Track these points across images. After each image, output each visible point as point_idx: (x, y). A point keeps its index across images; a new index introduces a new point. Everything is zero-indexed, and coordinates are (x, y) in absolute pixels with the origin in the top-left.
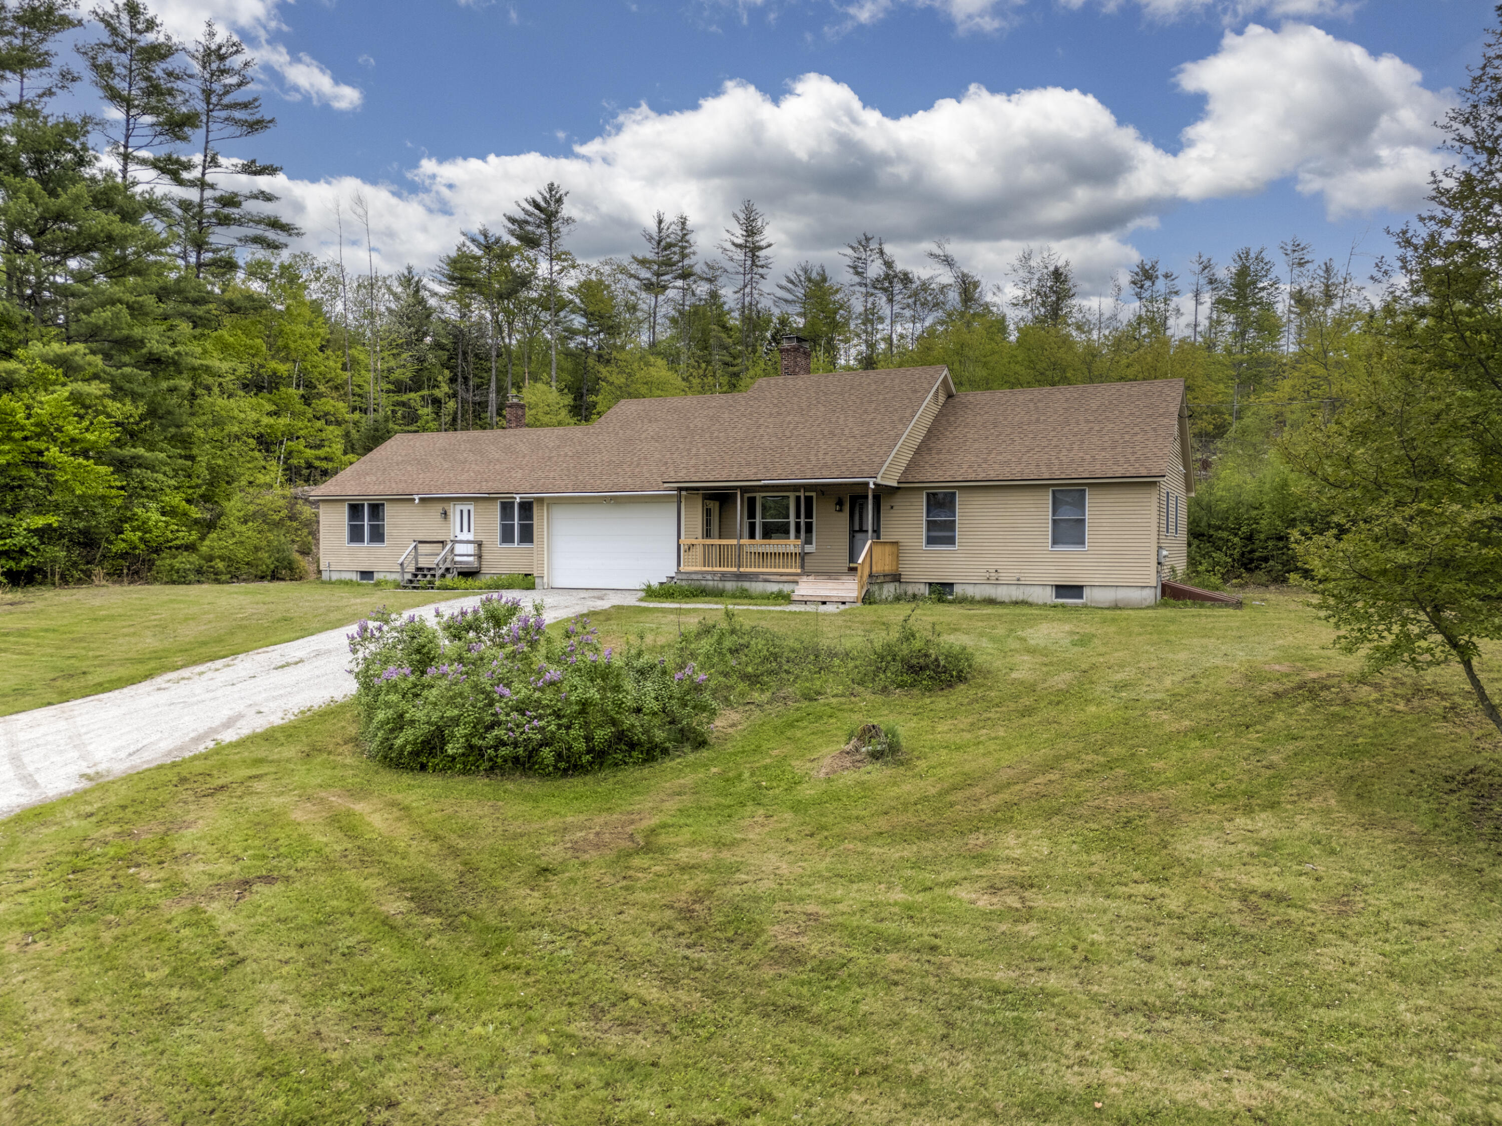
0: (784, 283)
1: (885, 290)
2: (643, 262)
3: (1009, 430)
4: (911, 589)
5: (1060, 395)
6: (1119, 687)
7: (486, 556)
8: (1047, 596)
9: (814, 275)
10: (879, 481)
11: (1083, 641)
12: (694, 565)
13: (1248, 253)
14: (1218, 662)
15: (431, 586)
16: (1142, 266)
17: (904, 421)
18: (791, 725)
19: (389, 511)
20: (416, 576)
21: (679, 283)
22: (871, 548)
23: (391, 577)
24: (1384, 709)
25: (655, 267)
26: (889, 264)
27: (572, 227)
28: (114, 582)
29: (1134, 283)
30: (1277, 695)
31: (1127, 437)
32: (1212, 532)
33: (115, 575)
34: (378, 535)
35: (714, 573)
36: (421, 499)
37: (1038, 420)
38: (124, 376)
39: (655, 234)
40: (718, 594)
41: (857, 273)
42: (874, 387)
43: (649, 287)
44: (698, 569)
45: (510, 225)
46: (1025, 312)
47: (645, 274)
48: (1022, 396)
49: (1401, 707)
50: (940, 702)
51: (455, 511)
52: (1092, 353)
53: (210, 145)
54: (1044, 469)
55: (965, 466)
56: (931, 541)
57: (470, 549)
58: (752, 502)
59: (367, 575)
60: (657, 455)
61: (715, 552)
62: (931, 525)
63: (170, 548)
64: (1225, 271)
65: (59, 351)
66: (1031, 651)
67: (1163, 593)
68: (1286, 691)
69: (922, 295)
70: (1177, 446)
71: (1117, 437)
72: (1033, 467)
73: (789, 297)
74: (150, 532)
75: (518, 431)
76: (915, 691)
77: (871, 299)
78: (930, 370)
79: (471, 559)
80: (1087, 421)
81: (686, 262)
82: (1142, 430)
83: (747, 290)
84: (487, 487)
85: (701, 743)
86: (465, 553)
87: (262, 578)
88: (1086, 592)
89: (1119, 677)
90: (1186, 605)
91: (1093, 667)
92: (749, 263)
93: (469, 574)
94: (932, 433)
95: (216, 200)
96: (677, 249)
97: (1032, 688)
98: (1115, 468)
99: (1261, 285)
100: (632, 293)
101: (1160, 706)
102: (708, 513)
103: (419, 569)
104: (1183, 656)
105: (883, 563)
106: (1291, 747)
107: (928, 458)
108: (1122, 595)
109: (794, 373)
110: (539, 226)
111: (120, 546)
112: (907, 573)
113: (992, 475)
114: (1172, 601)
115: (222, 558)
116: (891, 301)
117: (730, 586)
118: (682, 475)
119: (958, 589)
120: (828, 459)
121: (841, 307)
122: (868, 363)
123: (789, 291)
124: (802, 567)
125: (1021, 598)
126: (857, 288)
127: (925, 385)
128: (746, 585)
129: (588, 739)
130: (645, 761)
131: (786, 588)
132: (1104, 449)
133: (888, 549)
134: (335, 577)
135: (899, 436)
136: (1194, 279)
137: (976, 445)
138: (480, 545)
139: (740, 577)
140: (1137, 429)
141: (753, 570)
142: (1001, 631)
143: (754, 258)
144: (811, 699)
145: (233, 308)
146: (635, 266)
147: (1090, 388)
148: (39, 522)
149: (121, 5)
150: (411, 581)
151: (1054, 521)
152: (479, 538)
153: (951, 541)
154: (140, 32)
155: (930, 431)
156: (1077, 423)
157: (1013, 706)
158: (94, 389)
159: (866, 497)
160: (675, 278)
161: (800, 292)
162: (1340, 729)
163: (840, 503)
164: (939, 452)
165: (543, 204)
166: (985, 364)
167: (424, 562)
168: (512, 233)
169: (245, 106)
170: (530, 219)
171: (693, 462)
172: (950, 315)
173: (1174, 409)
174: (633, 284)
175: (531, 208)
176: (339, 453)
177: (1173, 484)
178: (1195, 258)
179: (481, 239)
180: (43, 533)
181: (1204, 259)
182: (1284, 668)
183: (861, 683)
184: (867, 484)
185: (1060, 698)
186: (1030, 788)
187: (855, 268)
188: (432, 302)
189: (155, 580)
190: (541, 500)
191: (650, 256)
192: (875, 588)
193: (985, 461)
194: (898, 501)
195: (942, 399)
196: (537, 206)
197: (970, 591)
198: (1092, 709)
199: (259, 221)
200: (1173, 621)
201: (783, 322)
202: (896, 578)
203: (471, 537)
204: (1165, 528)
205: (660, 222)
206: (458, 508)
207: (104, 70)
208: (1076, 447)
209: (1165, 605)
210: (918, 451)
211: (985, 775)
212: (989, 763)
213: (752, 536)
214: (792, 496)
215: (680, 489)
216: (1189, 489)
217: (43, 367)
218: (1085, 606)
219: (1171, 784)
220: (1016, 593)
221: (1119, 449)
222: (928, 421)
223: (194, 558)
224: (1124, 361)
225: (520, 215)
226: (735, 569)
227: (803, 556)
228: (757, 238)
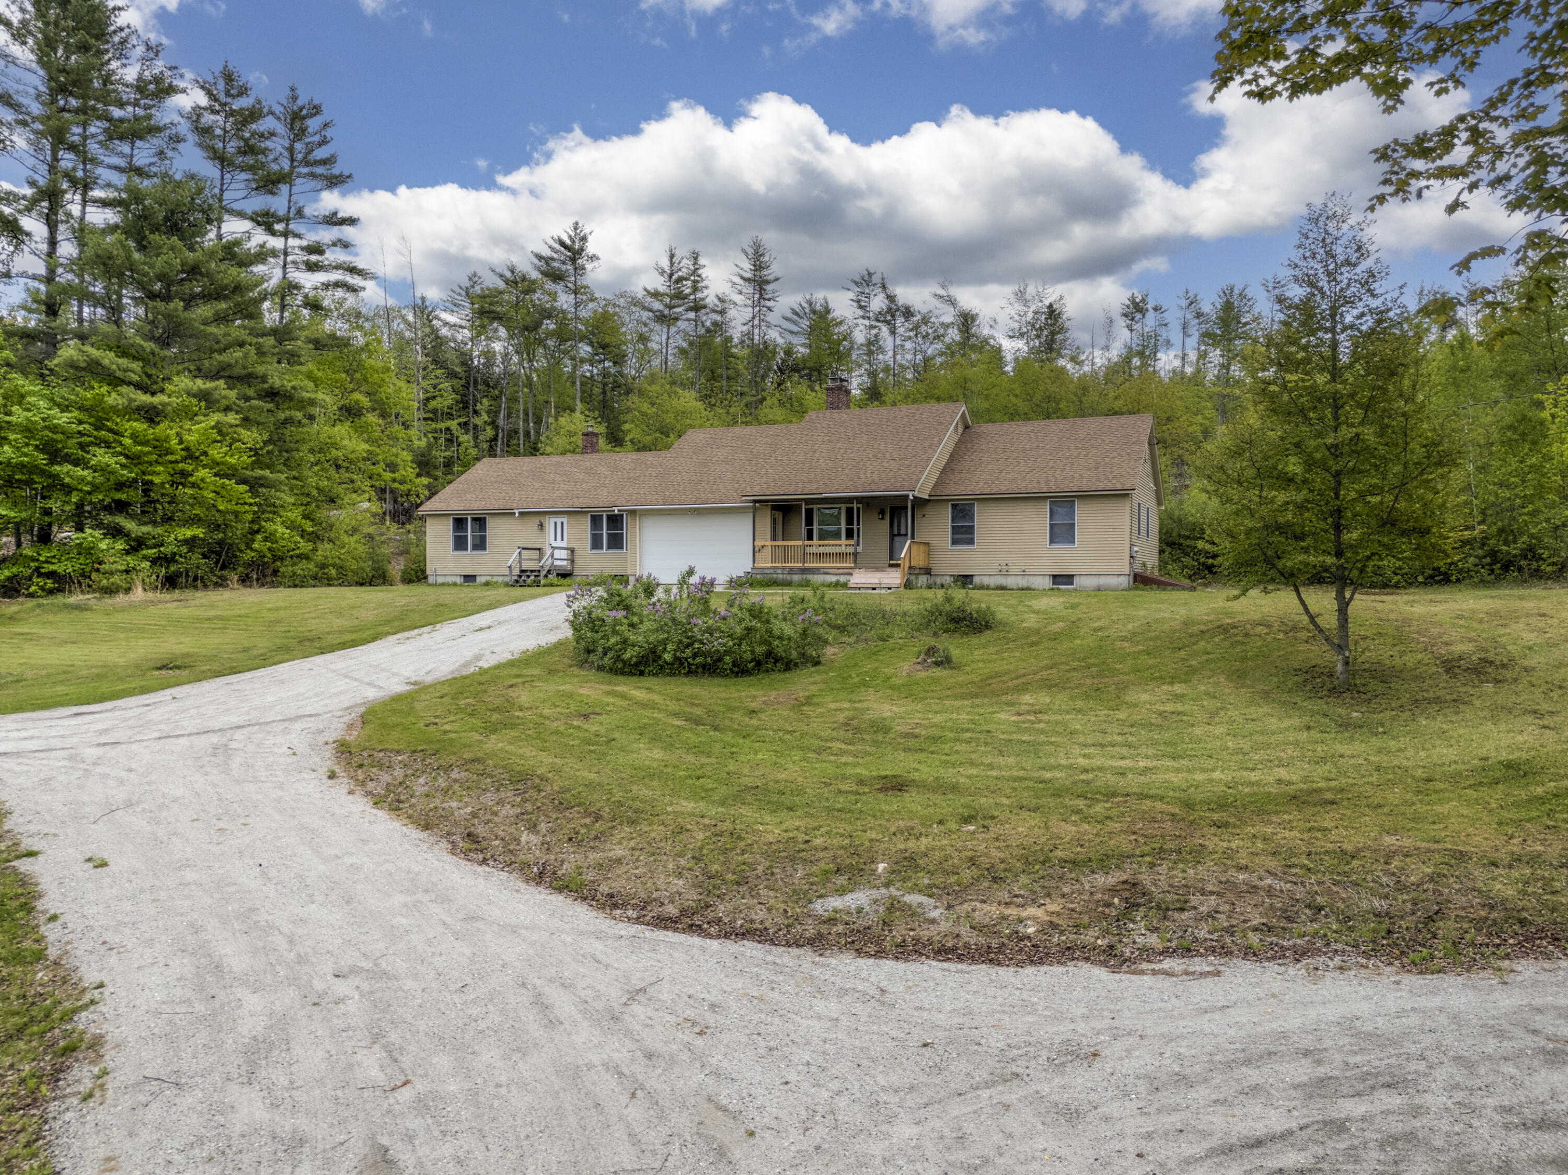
0: (789, 314)
1: (888, 323)
2: (656, 295)
3: (1015, 455)
4: (939, 581)
5: (1055, 427)
6: (1096, 630)
7: (578, 561)
8: (1047, 583)
9: (818, 308)
10: (917, 494)
11: (1073, 606)
12: (765, 562)
13: (1232, 290)
14: (1166, 615)
15: (537, 584)
16: (1133, 299)
17: (933, 447)
18: (875, 654)
19: (491, 523)
20: (520, 576)
21: (692, 315)
22: (910, 547)
23: (500, 579)
24: (1269, 638)
25: (668, 300)
26: (891, 298)
27: (596, 264)
28: (245, 586)
29: (1125, 315)
30: (1202, 632)
31: (1107, 460)
32: (1182, 541)
33: (245, 580)
34: (480, 545)
35: (784, 568)
36: (521, 513)
37: (1038, 447)
38: (251, 408)
39: (667, 269)
40: (788, 584)
41: (861, 307)
42: (906, 420)
43: (661, 318)
44: (769, 565)
45: (536, 261)
46: (1020, 344)
47: (657, 306)
48: (1023, 428)
49: (1281, 636)
50: (975, 640)
51: (550, 523)
52: (1084, 387)
53: (294, 198)
54: (1043, 485)
55: (982, 483)
56: (955, 542)
57: (563, 554)
58: (809, 513)
59: (469, 578)
60: (729, 475)
61: (780, 553)
62: (955, 530)
63: (291, 557)
64: (1210, 304)
65: (202, 387)
66: (1037, 612)
67: (1135, 580)
68: (1208, 630)
69: (923, 329)
70: (1148, 467)
71: (1099, 460)
72: (1034, 483)
73: (795, 328)
74: (277, 542)
75: (594, 456)
76: (956, 635)
77: (874, 332)
78: (951, 406)
79: (564, 563)
80: (1077, 448)
81: (699, 295)
82: (1119, 454)
83: (756, 322)
84: (578, 503)
85: (817, 663)
86: (561, 559)
87: (362, 584)
88: (1076, 580)
89: (1096, 624)
90: (1152, 589)
91: (1079, 619)
92: (757, 296)
93: (565, 575)
94: (954, 457)
95: (302, 248)
96: (689, 283)
97: (1037, 632)
98: (1098, 484)
99: (1244, 320)
100: (645, 325)
101: (1124, 639)
102: (774, 521)
103: (522, 571)
104: (1142, 613)
105: (919, 560)
106: (1205, 657)
107: (952, 477)
108: (1103, 581)
109: (838, 408)
110: (564, 263)
111: (248, 555)
112: (936, 568)
113: (1003, 489)
114: (1141, 586)
115: (334, 566)
116: (893, 332)
117: (796, 578)
118: (757, 490)
119: (976, 580)
120: (875, 477)
121: (845, 339)
122: (874, 394)
123: (795, 323)
124: (855, 562)
125: (1026, 585)
126: (861, 321)
127: (948, 419)
128: (810, 577)
129: (753, 652)
130: (785, 670)
131: (843, 579)
132: (1089, 469)
133: (922, 547)
134: (440, 580)
135: (930, 459)
136: (1180, 314)
137: (990, 467)
138: (572, 551)
139: (804, 571)
140: (1115, 454)
141: (815, 565)
142: (1013, 602)
143: (762, 291)
144: (884, 640)
145: (318, 344)
146: (649, 299)
147: (1079, 421)
148: (189, 533)
149: (217, 74)
150: (517, 581)
151: (1052, 526)
152: (571, 546)
153: (971, 542)
154: (233, 97)
155: (952, 455)
156: (1069, 449)
157: (1024, 641)
158: (232, 418)
159: (906, 507)
160: (687, 310)
161: (805, 323)
162: (1238, 649)
163: (882, 512)
164: (961, 472)
165: (568, 242)
166: (987, 397)
167: (526, 565)
168: (538, 269)
169: (324, 162)
170: (555, 256)
171: (764, 480)
172: (949, 347)
173: (1145, 438)
174: (646, 315)
175: (557, 246)
176: (413, 476)
177: (1145, 495)
178: (1181, 293)
179: (508, 274)
180: (191, 542)
181: (1191, 294)
182: (1212, 617)
183: (918, 630)
184: (907, 496)
185: (1055, 637)
186: (1038, 676)
187: (858, 301)
188: (444, 332)
189: (279, 584)
190: (633, 513)
191: (662, 289)
192: (913, 578)
193: (998, 479)
194: (929, 510)
195: (960, 430)
196: (562, 244)
197: (986, 581)
198: (1078, 642)
199: (338, 267)
200: (1140, 596)
201: (788, 352)
202: (928, 571)
203: (564, 544)
204: (1137, 530)
205: (672, 256)
206: (553, 520)
207: (204, 132)
208: (1068, 468)
209: (1136, 589)
210: (944, 471)
211: (1008, 672)
212: (1011, 667)
213: (810, 537)
214: (843, 507)
215: (755, 501)
216: (1159, 503)
217: (188, 401)
218: (1075, 590)
219: (1125, 674)
220: (1022, 582)
221: (1101, 469)
222: (950, 447)
223: (311, 566)
224: (1112, 395)
225: (546, 252)
226: (800, 565)
227: (855, 554)
228: (766, 272)
